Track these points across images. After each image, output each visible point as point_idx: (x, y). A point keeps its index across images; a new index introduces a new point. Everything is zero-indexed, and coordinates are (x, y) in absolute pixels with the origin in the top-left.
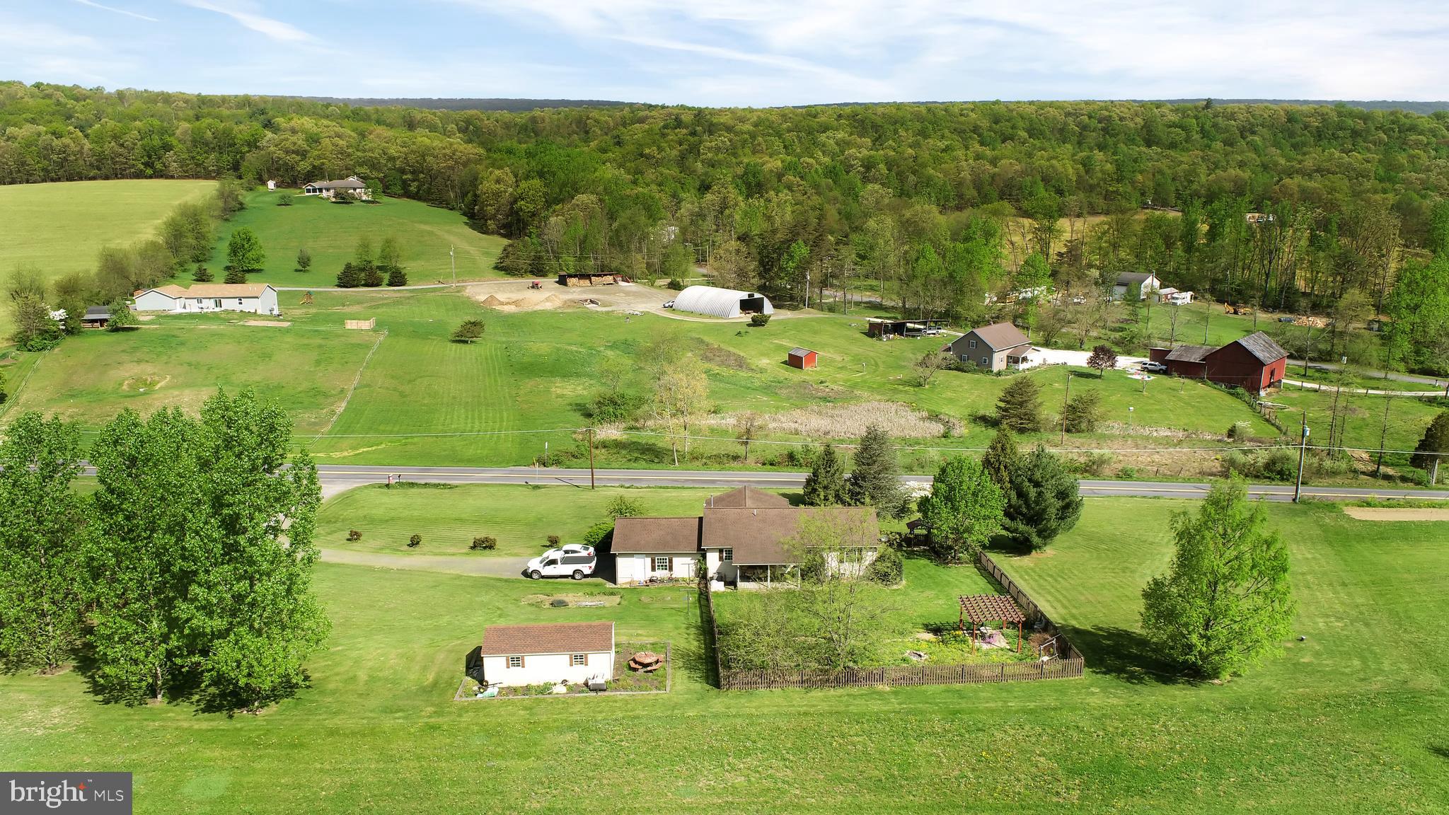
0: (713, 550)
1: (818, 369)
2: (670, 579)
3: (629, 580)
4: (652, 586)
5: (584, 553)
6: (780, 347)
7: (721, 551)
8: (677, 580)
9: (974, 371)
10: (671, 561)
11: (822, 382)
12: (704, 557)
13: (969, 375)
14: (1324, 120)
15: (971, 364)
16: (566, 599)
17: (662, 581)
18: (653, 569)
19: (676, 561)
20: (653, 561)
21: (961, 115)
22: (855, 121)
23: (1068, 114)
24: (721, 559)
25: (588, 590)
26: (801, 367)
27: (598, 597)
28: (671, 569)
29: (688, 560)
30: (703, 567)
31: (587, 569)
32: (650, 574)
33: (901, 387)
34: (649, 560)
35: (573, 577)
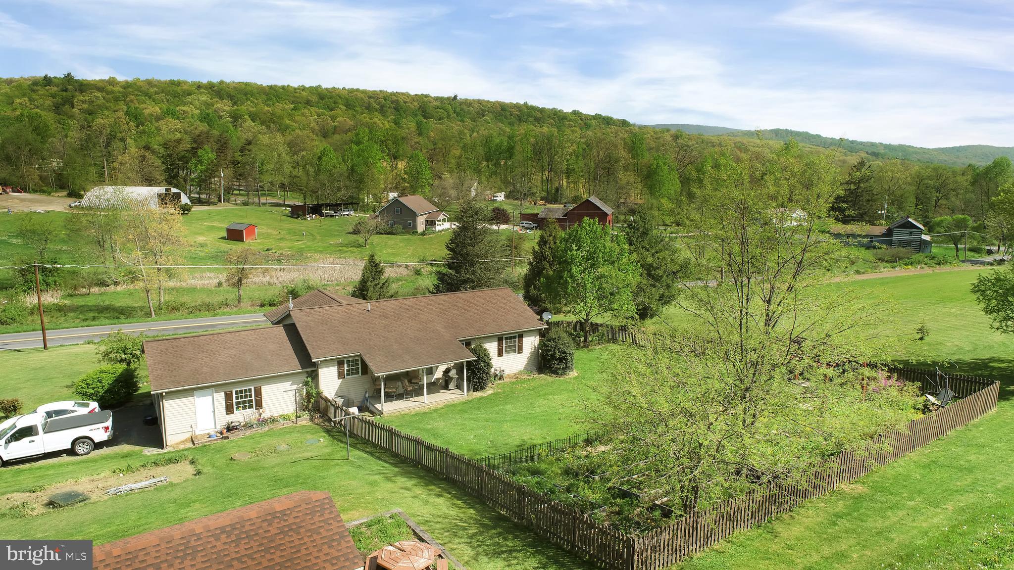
0: (327, 363)
1: (259, 241)
2: (263, 422)
3: (188, 435)
4: (233, 436)
5: (84, 411)
6: (212, 228)
7: (340, 363)
8: (273, 420)
9: (402, 233)
10: (258, 392)
11: (268, 250)
12: (314, 376)
13: (399, 237)
14: (520, 111)
15: (399, 227)
16: (79, 489)
17: (248, 426)
18: (229, 410)
19: (266, 390)
20: (228, 397)
21: (296, 93)
22: (213, 91)
23: (370, 97)
24: (341, 375)
25: (115, 465)
26: (241, 240)
27: (144, 472)
28: (259, 405)
29: (287, 385)
30: (314, 391)
31: (99, 433)
32: (224, 419)
33: (345, 248)
34: (220, 397)
35: (71, 452)
